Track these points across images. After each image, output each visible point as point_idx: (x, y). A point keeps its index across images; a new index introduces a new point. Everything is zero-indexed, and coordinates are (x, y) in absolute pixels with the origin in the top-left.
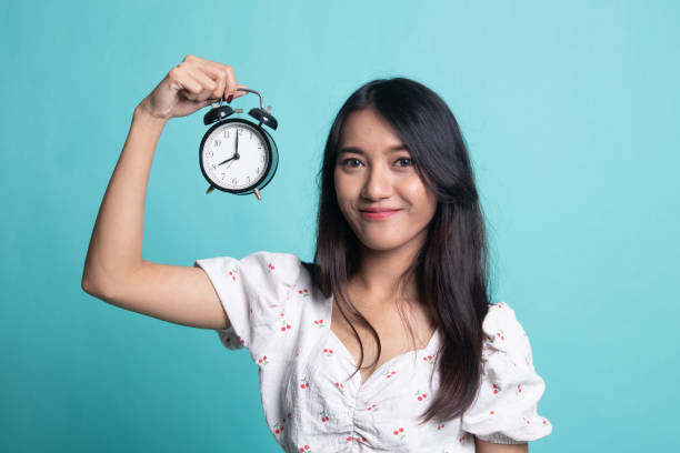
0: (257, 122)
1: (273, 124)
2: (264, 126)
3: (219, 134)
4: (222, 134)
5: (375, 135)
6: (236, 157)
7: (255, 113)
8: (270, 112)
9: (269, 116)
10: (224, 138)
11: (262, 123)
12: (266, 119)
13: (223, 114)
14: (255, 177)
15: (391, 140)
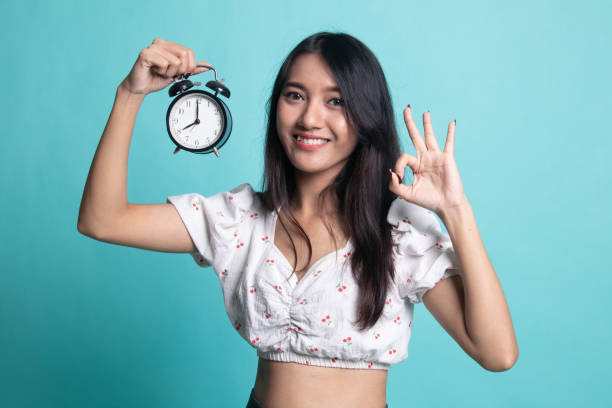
0: (213, 93)
1: (227, 93)
2: (219, 96)
3: (182, 104)
4: (185, 103)
5: (316, 75)
6: (197, 122)
7: (212, 85)
8: (223, 83)
9: (222, 87)
10: (186, 107)
11: (217, 93)
12: (220, 90)
13: (185, 87)
14: (213, 138)
15: (329, 82)
